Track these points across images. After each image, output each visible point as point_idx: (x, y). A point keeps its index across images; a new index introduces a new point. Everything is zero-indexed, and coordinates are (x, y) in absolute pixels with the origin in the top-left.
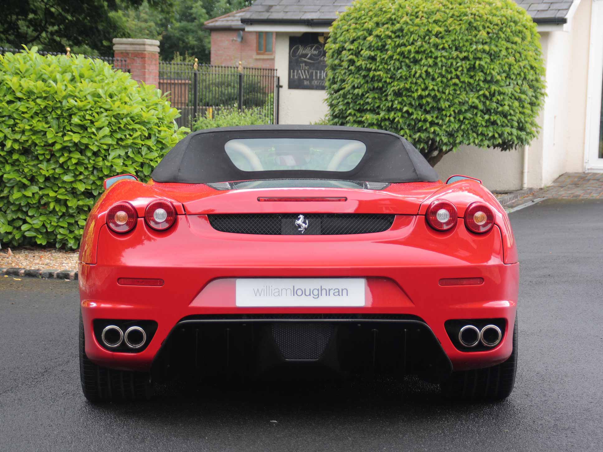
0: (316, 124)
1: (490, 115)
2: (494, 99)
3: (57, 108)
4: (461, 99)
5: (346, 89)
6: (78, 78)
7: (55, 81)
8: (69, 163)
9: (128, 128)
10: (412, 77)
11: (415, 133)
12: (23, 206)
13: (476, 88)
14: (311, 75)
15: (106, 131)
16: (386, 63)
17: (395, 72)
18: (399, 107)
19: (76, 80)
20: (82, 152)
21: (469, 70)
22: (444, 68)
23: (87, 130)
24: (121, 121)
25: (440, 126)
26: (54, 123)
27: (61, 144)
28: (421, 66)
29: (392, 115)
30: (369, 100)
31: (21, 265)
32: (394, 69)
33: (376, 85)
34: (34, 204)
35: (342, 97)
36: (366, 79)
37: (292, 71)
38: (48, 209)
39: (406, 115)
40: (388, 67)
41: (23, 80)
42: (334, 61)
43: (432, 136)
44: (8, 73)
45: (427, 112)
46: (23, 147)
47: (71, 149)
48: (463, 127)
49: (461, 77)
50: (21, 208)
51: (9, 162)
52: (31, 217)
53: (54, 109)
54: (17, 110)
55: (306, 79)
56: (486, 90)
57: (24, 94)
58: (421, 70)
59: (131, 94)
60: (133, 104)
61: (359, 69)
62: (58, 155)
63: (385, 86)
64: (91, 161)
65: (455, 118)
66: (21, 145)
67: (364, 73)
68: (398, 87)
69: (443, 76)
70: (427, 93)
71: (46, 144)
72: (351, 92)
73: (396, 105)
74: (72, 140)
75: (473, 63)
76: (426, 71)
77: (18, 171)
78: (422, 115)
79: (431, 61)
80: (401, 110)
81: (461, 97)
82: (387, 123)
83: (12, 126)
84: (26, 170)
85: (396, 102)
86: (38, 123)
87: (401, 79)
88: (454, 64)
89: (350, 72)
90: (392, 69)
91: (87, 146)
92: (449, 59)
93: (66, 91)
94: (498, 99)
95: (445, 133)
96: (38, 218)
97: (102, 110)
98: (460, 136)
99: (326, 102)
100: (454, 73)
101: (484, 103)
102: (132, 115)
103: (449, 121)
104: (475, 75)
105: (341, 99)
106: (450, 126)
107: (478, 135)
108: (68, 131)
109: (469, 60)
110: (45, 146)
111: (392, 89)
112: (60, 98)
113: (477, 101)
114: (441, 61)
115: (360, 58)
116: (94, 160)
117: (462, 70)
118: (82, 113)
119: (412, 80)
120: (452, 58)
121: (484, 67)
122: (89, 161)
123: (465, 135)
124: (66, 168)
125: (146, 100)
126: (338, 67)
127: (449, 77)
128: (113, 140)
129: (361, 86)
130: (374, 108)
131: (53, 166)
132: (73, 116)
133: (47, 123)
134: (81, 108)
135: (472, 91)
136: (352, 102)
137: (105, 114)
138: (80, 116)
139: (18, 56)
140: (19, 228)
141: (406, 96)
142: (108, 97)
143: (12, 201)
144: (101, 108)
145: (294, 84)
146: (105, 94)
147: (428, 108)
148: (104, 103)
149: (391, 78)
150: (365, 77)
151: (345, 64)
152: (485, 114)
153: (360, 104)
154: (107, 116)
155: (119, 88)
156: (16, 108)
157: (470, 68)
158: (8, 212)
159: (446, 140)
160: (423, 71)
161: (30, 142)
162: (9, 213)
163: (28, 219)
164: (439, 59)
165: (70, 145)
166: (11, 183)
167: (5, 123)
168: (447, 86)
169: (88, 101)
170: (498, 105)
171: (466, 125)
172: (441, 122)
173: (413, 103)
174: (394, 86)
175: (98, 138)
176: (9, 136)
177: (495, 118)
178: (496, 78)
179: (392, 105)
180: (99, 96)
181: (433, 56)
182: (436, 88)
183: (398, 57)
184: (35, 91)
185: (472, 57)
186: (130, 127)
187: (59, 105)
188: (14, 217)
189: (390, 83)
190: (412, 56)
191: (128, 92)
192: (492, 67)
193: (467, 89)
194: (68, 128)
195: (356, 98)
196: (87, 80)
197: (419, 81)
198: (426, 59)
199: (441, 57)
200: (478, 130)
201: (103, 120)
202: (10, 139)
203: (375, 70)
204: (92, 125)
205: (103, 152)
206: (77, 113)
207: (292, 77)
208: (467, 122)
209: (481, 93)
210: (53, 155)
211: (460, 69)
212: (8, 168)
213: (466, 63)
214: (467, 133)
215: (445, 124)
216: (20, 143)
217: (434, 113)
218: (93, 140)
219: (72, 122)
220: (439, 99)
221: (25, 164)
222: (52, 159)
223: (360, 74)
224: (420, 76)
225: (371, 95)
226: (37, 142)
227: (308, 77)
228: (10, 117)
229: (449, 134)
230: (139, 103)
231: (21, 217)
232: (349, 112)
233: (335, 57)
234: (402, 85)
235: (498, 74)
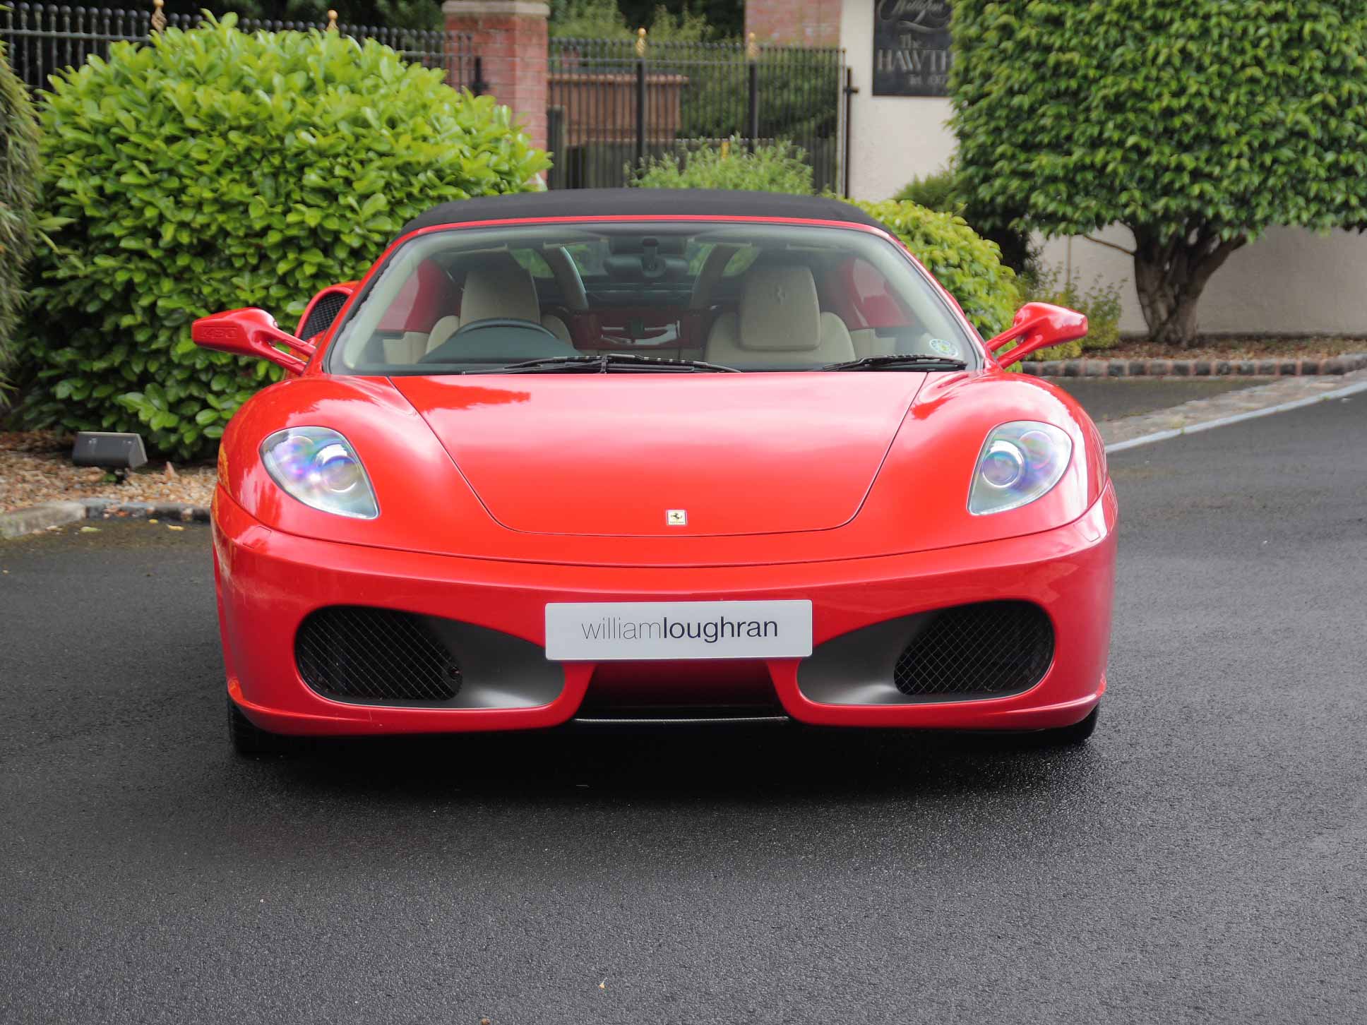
0: (929, 180)
1: (1339, 152)
2: (1350, 114)
3: (273, 152)
4: (1267, 114)
5: (994, 96)
6: (320, 84)
7: (270, 91)
8: (298, 275)
9: (428, 196)
10: (1149, 63)
11: (1156, 198)
12: (201, 371)
13: (1305, 88)
14: (926, 63)
15: (380, 201)
16: (1087, 33)
17: (1108, 53)
18: (1116, 136)
19: (317, 87)
20: (327, 251)
21: (1287, 45)
22: (1226, 42)
23: (336, 199)
24: (413, 180)
25: (1216, 181)
26: (267, 185)
27: (281, 231)
28: (1170, 37)
29: (1100, 155)
30: (1047, 122)
31: (187, 498)
32: (1107, 46)
33: (1063, 85)
34: (223, 366)
35: (987, 114)
36: (1042, 70)
37: (881, 53)
38: (254, 377)
39: (1134, 156)
40: (1091, 40)
41: (201, 89)
42: (967, 27)
43: (1195, 205)
44: (171, 74)
45: (1186, 148)
46: (200, 240)
47: (304, 244)
48: (1271, 182)
49: (1267, 62)
50: (195, 375)
51: (169, 271)
52: (218, 394)
53: (267, 152)
54: (187, 156)
55: (915, 73)
56: (1331, 90)
57: (203, 122)
58: (1170, 47)
59: (438, 119)
60: (443, 140)
61: (1025, 45)
62: (274, 256)
63: (1085, 86)
64: (346, 270)
65: (1251, 160)
66: (195, 235)
67: (1034, 57)
68: (1114, 90)
69: (1223, 61)
70: (1183, 101)
71: (248, 231)
72: (1005, 102)
73: (1110, 131)
74: (302, 222)
75: (1296, 27)
76: (1183, 51)
77: (188, 293)
78: (1171, 155)
79: (1193, 25)
80: (1121, 144)
81: (1267, 109)
82: (1089, 176)
83: (175, 193)
84: (206, 290)
85: (1111, 125)
86: (231, 186)
87: (1122, 70)
88: (1251, 30)
89: (1002, 55)
90: (1102, 46)
91: (336, 235)
92: (1238, 19)
93: (293, 114)
94: (1357, 114)
95: (1227, 196)
96: (232, 396)
97: (371, 155)
98: (1265, 203)
99: (950, 127)
100: (1250, 52)
101: (1324, 125)
102: (437, 166)
103: (1239, 169)
104: (1301, 58)
105: (982, 120)
106: (1238, 180)
107: (1308, 201)
108: (297, 202)
109: (1287, 20)
110: (247, 236)
111: (1101, 94)
112: (280, 130)
113: (1305, 120)
114: (1219, 25)
115: (1029, 21)
116: (353, 268)
117: (1271, 46)
118: (326, 163)
119: (1149, 72)
120: (1247, 17)
121: (1324, 38)
122: (342, 269)
123: (1277, 202)
124: (291, 285)
125: (474, 132)
126: (976, 44)
127: (1238, 62)
128: (395, 222)
129: (1029, 88)
130: (1057, 140)
131: (265, 282)
132: (307, 170)
133: (251, 184)
134: (325, 151)
135: (1294, 94)
136: (1007, 126)
137: (378, 163)
138: (322, 169)
139: (192, 36)
140: (191, 420)
141: (1135, 110)
142: (384, 125)
143: (176, 360)
144: (369, 149)
145: (886, 85)
146: (379, 118)
147: (1186, 139)
148: (375, 139)
149: (1099, 67)
150: (1037, 66)
151: (992, 36)
152: (1326, 150)
153: (1024, 131)
154: (381, 169)
155: (411, 107)
156: (185, 151)
157: (1290, 40)
158: (169, 383)
159: (1231, 212)
160: (1175, 50)
161: (214, 228)
162: (172, 387)
163: (211, 399)
164: (1214, 20)
165: (302, 233)
166: (175, 320)
167: (162, 184)
168: (1231, 84)
169: (339, 135)
170: (1359, 128)
171: (1280, 177)
172: (1217, 171)
173: (1151, 126)
174: (1105, 87)
175: (361, 218)
176: (168, 214)
177: (1352, 158)
178: (1353, 61)
179: (1101, 133)
180: (366, 124)
181: (1201, 13)
182: (1205, 90)
183: (1115, 17)
184: (227, 114)
185: (1295, 14)
186: (432, 193)
187: (277, 144)
188: (183, 395)
189: (1096, 81)
190: (1149, 13)
191: (432, 114)
192: (1344, 35)
193: (1284, 90)
194: (296, 196)
195: (1017, 117)
196: (341, 88)
197: (1166, 75)
198: (1183, 18)
199: (1219, 14)
200: (1309, 190)
201: (372, 177)
202: (171, 222)
203: (1062, 49)
204: (348, 190)
205: (373, 248)
206: (315, 162)
207: (880, 67)
208: (1281, 170)
209: (1317, 99)
210: (263, 257)
211: (1265, 42)
212: (167, 285)
213: (1279, 29)
214: (1281, 195)
215: (1229, 177)
216: (193, 231)
217: (1201, 149)
218: (352, 222)
219: (305, 182)
220: (1214, 117)
221: (204, 278)
222: (262, 266)
223: (1026, 61)
224: (1168, 62)
225: (1050, 110)
226: (229, 227)
227: (919, 67)
228: (171, 172)
229: (1237, 200)
230: (454, 138)
231: (196, 393)
232: (1000, 150)
233: (969, 21)
234: (1124, 84)
235: (1360, 54)
